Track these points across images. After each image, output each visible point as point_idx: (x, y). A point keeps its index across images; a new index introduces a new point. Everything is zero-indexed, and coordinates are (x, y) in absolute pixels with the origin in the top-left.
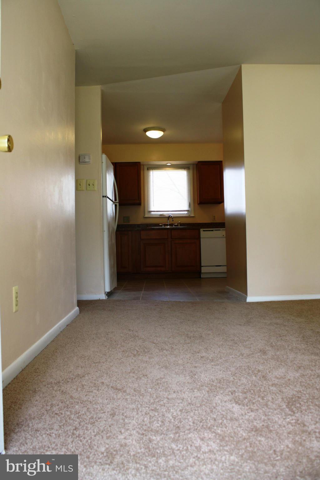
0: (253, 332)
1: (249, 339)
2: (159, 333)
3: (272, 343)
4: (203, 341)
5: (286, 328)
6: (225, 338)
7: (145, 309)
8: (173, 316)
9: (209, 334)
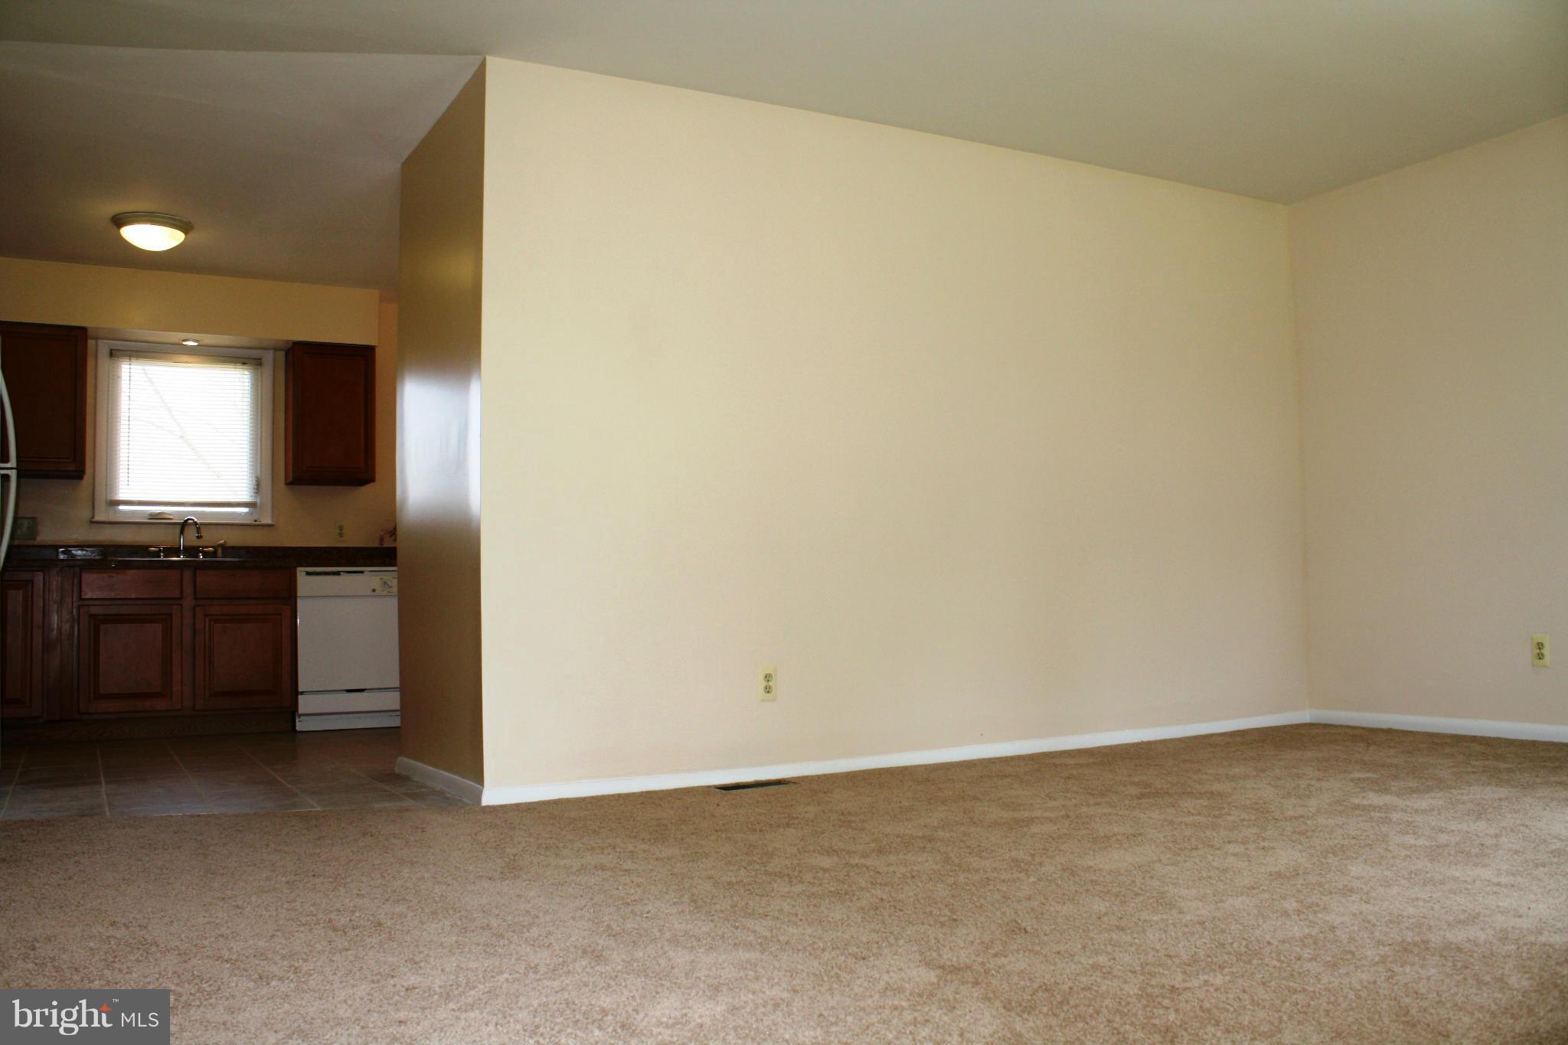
0: (539, 896)
1: (536, 920)
2: (230, 924)
3: (609, 927)
4: (391, 939)
5: (637, 880)
6: (459, 923)
7: (142, 848)
8: (255, 865)
9: (401, 915)
